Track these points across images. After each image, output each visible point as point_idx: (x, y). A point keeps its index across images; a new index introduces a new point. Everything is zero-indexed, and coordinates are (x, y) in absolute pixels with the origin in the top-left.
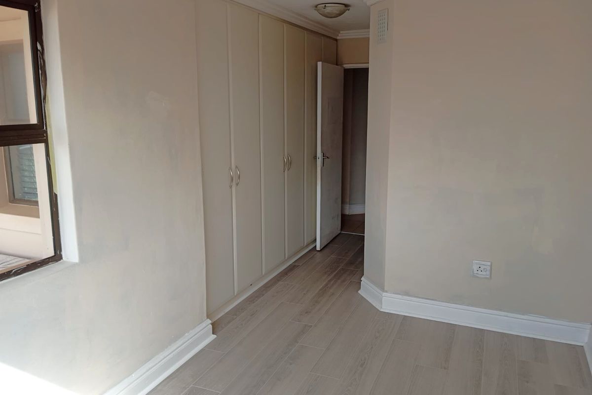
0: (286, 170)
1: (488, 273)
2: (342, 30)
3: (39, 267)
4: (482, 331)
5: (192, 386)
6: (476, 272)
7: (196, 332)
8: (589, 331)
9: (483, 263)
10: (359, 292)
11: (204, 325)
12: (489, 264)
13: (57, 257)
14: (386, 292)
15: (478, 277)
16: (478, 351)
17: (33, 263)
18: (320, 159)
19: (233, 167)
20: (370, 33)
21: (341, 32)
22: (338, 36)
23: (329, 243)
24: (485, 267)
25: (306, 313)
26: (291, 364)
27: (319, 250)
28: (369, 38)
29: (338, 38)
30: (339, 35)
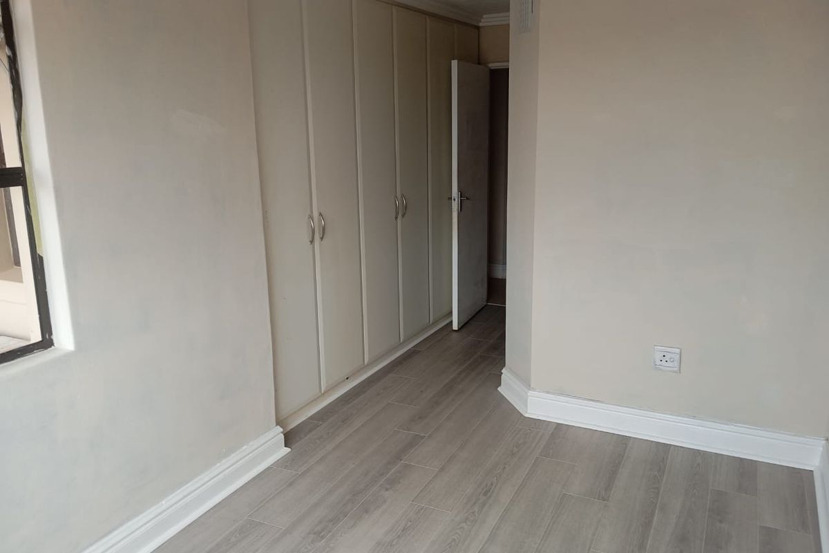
0: (400, 216)
1: (676, 364)
2: (485, 14)
3: (19, 356)
4: (667, 447)
5: (246, 518)
6: (658, 363)
7: (260, 444)
8: (821, 449)
9: (669, 349)
10: (499, 389)
11: (271, 434)
12: (678, 351)
13: (46, 342)
14: (534, 389)
15: (661, 370)
16: (656, 476)
17: (10, 351)
18: (457, 200)
19: (316, 215)
20: (511, 18)
21: (484, 16)
22: (480, 22)
23: (470, 320)
24: (673, 356)
25: (419, 418)
26: (387, 490)
27: (456, 329)
28: (508, 25)
29: (481, 24)
30: (482, 20)
